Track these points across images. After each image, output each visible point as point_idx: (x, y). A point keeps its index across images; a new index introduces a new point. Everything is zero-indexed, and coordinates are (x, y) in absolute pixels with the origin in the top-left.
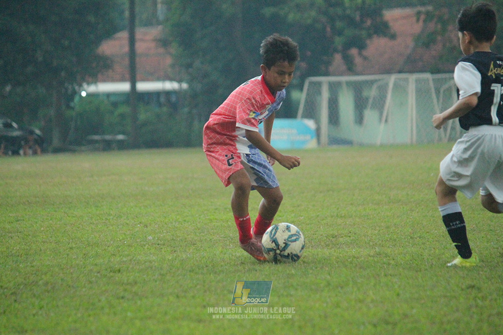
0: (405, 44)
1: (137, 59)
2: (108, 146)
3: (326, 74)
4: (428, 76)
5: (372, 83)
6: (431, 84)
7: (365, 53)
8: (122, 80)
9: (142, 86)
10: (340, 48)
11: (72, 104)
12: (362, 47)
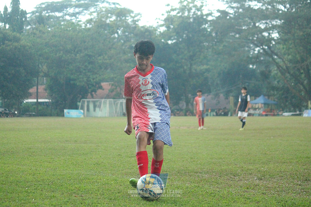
0: (106, 92)
1: (39, 94)
2: (30, 116)
3: (86, 98)
4: (112, 100)
5: (98, 101)
6: (113, 102)
7: (96, 93)
8: (34, 98)
9: (40, 100)
10: (90, 92)
11: (22, 105)
12: (95, 92)
